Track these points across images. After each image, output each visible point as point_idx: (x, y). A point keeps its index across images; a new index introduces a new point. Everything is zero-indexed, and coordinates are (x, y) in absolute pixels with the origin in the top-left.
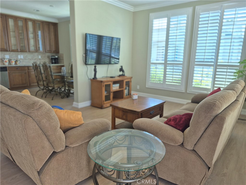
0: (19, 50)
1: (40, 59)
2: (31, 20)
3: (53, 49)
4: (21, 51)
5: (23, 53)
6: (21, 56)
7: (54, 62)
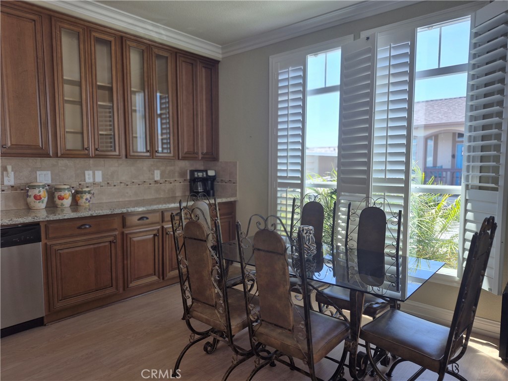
0: (92, 152)
1: (156, 182)
2: (138, 40)
3: (203, 147)
4: (97, 157)
5: (102, 161)
6: (94, 175)
7: (200, 189)
